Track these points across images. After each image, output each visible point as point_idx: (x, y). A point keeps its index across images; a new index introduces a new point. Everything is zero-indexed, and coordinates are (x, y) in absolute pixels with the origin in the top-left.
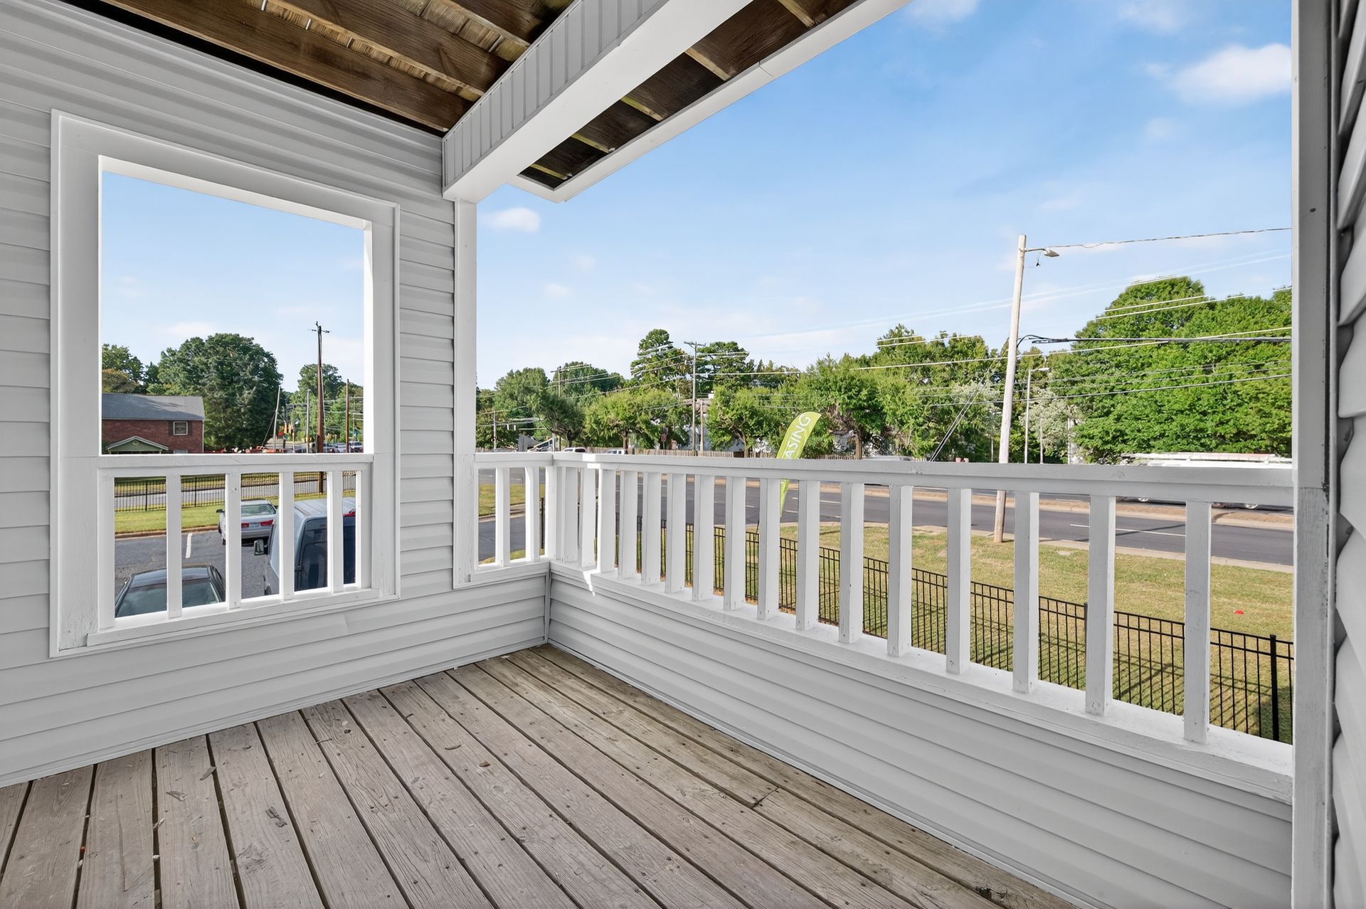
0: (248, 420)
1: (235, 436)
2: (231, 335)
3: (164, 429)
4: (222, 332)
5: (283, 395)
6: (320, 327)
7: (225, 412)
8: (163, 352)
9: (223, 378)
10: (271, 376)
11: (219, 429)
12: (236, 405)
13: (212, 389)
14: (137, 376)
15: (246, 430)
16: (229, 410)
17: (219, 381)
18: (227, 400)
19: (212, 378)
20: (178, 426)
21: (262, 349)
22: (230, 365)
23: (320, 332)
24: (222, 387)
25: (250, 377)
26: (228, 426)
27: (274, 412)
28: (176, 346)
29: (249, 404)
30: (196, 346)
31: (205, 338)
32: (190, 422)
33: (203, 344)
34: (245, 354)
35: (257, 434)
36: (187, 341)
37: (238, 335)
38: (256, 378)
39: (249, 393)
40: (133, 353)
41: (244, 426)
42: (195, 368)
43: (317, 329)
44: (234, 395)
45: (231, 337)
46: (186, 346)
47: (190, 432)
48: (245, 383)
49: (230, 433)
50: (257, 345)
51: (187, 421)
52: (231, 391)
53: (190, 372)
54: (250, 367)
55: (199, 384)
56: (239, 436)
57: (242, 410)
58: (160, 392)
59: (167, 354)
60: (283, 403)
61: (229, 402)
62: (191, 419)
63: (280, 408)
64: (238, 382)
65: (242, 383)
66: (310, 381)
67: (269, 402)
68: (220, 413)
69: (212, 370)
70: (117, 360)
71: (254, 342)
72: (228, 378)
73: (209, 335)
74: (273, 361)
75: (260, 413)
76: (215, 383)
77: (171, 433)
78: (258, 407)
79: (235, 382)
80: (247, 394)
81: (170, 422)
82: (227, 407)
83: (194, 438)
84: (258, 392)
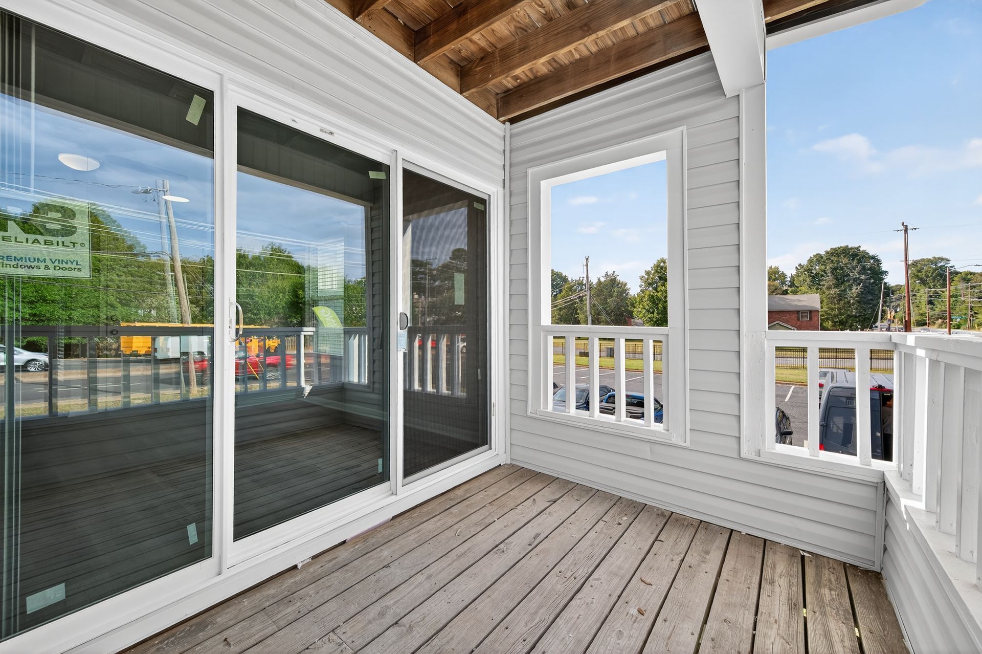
0: (856, 309)
1: (847, 322)
2: (841, 247)
3: (794, 316)
4: (835, 246)
5: (887, 288)
6: (907, 226)
7: (838, 304)
8: (796, 267)
9: (837, 279)
10: (875, 272)
11: (835, 316)
12: (847, 298)
13: (829, 288)
14: (783, 283)
15: (856, 316)
16: (842, 302)
17: (835, 281)
18: (840, 295)
19: (829, 280)
20: (803, 314)
21: (867, 254)
22: (842, 269)
23: (906, 230)
24: (837, 286)
25: (858, 276)
26: (841, 314)
27: (879, 302)
28: (804, 262)
29: (856, 297)
30: (819, 259)
31: (823, 253)
32: (811, 312)
33: (822, 258)
34: (853, 260)
35: (865, 319)
36: (811, 258)
37: (847, 246)
38: (863, 277)
39: (857, 289)
40: (781, 269)
41: (854, 313)
42: (817, 274)
43: (902, 228)
44: (845, 290)
45: (842, 248)
46: (810, 261)
47: (811, 319)
48: (854, 280)
49: (843, 319)
50: (864, 251)
51: (809, 311)
52: (843, 288)
53: (813, 277)
54: (859, 268)
55: (820, 285)
56: (850, 321)
57: (852, 302)
58: (795, 293)
59: (799, 268)
60: (887, 294)
61: (841, 297)
62: (810, 309)
63: (884, 298)
64: (848, 281)
65: (851, 281)
66: (920, 274)
67: (875, 294)
68: (835, 305)
69: (829, 274)
70: (775, 275)
71: (862, 249)
72: (841, 279)
73: (825, 250)
74: (878, 261)
75: (867, 303)
76: (831, 284)
77: (798, 319)
78: (866, 298)
79: (847, 281)
80: (855, 290)
81: (798, 312)
82: (840, 300)
83: (813, 323)
84: (864, 286)
